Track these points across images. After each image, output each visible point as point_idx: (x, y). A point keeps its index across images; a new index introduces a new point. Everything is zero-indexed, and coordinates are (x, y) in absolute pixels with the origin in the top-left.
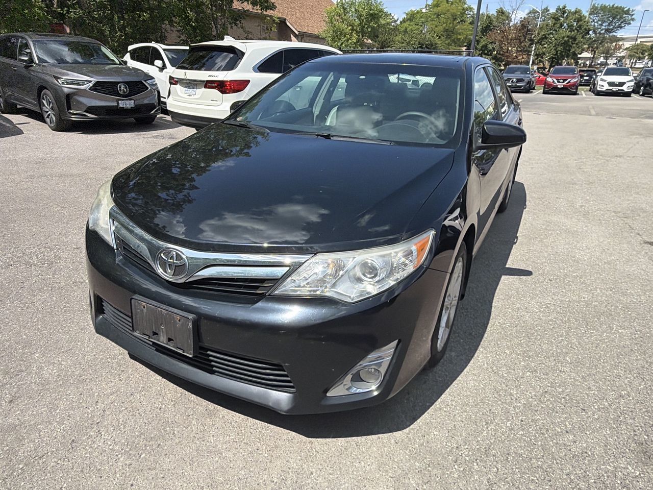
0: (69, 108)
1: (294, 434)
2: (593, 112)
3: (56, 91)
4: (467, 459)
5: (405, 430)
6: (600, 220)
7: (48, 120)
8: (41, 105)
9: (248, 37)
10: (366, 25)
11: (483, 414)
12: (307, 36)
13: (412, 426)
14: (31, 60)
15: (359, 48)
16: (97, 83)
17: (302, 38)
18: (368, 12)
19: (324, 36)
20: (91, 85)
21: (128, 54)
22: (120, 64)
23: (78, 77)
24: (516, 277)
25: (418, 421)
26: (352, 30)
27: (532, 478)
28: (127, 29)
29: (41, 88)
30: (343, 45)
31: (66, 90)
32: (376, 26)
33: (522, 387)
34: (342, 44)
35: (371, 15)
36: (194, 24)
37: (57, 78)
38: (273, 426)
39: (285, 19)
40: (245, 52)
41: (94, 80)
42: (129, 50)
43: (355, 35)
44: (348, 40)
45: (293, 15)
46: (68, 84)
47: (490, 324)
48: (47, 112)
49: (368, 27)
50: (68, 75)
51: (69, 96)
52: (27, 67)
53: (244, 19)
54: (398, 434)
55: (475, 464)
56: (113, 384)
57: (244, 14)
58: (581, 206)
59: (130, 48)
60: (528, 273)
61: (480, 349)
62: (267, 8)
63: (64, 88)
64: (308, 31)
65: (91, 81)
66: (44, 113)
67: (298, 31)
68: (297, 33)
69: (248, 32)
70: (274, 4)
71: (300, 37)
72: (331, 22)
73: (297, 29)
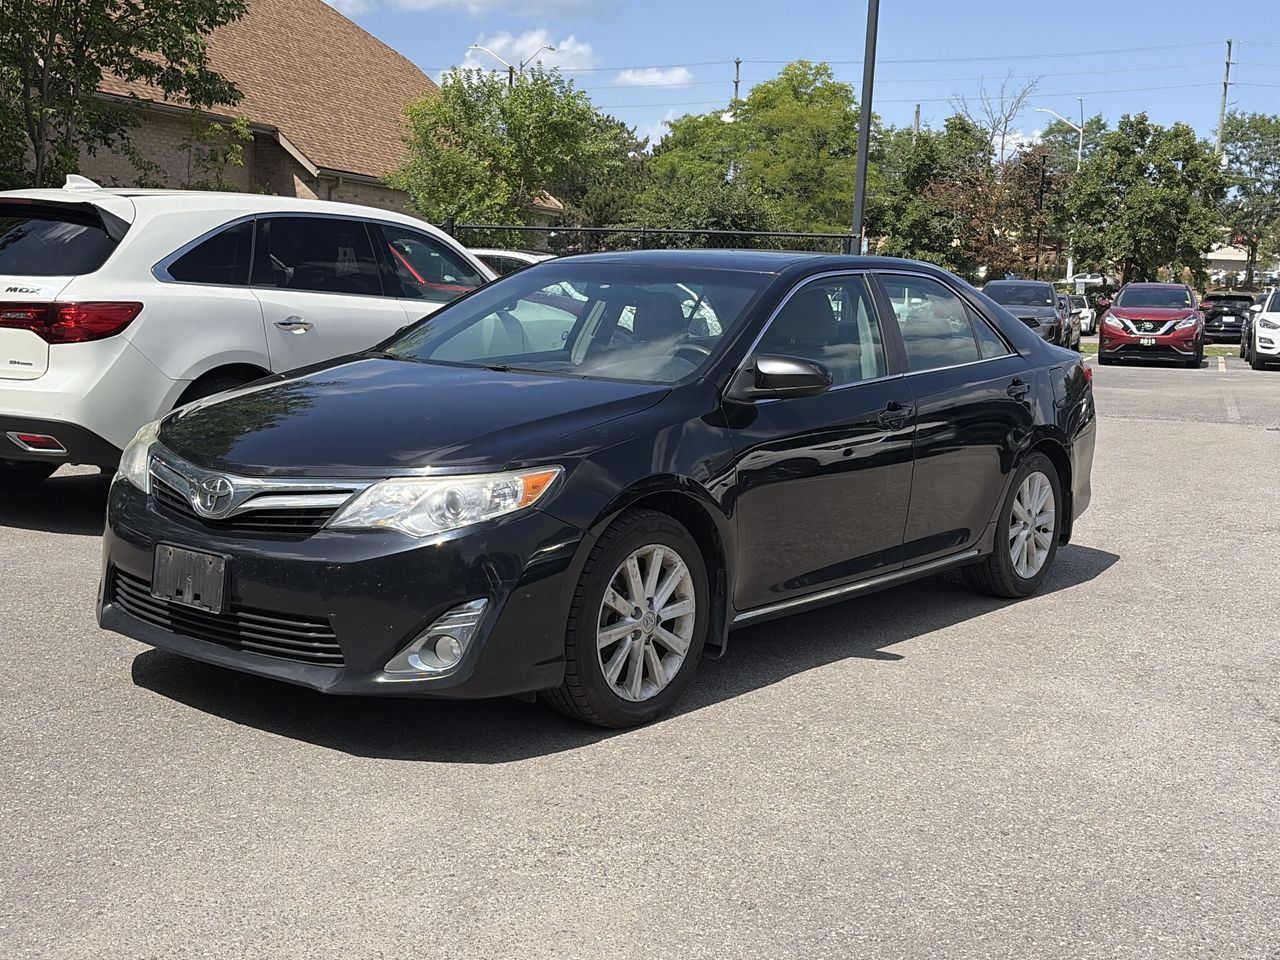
2: (1233, 413)
6: (1179, 687)
9: (148, 177)
10: (539, 154)
12: (347, 182)
15: (518, 222)
17: (330, 189)
18: (543, 119)
19: (403, 186)
26: (495, 168)
32: (568, 158)
34: (462, 208)
35: (554, 127)
39: (275, 130)
40: (130, 222)
43: (504, 184)
44: (480, 198)
45: (302, 117)
49: (546, 160)
53: (137, 125)
57: (136, 112)
58: (1135, 657)
62: (212, 97)
64: (352, 166)
67: (319, 168)
68: (315, 172)
69: (149, 167)
70: (236, 87)
71: (324, 185)
72: (427, 144)
73: (315, 160)
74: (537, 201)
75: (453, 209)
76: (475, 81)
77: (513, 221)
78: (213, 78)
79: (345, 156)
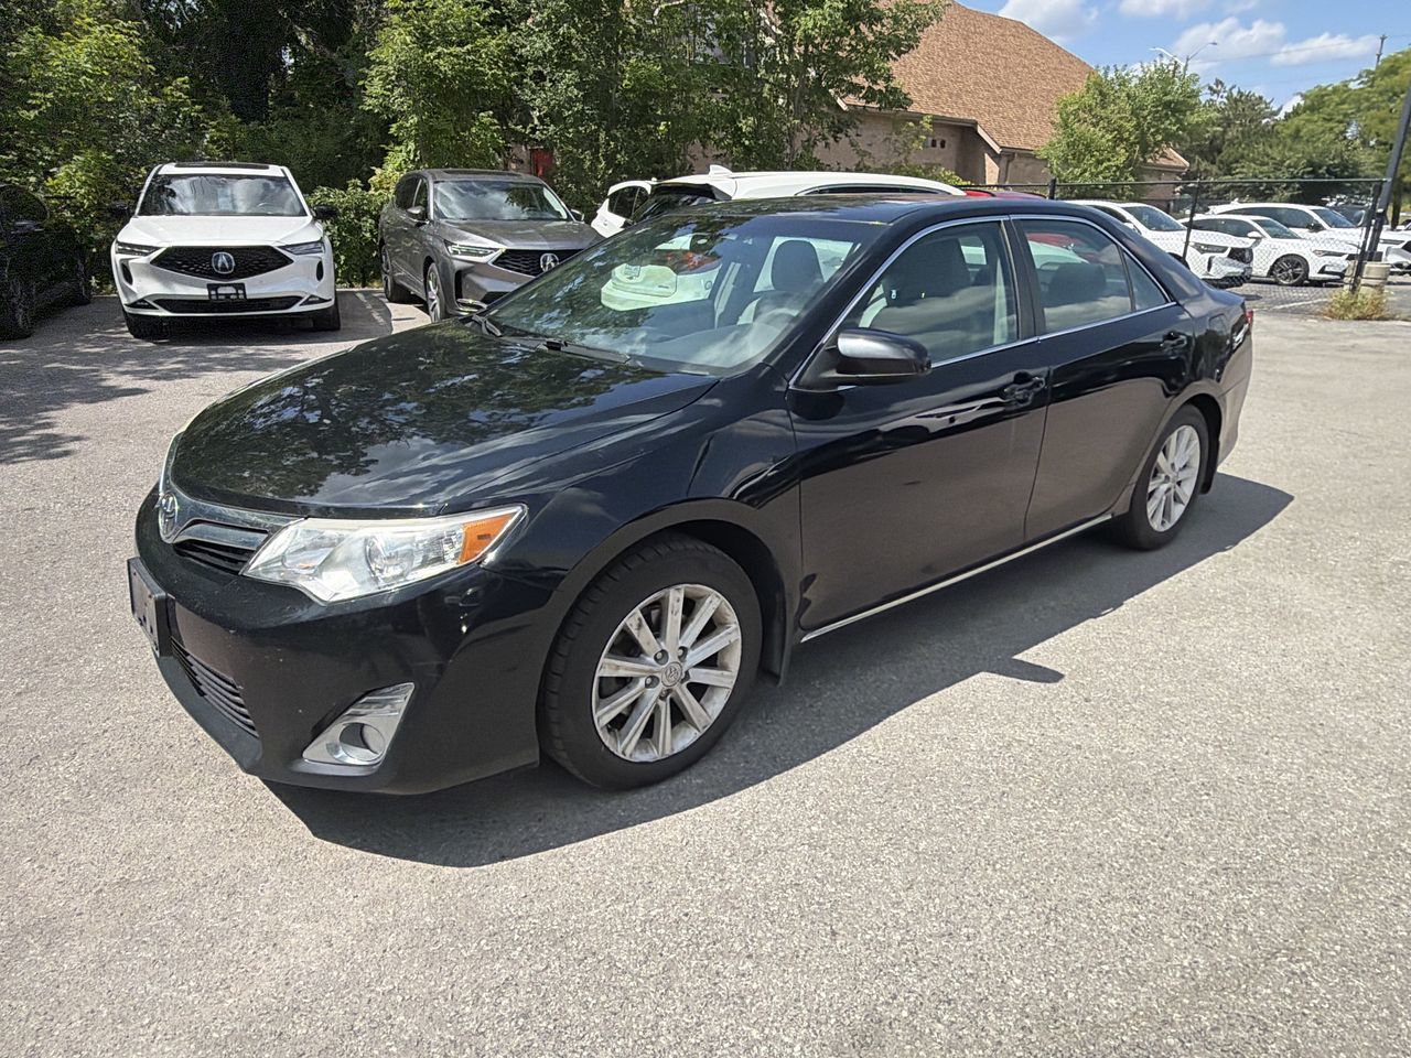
0: (459, 295)
1: (302, 824)
3: (445, 267)
4: (516, 937)
5: (466, 869)
7: (433, 314)
8: (427, 288)
10: (1154, 127)
11: (629, 884)
12: (1020, 155)
13: (485, 867)
14: (425, 215)
15: (1131, 178)
16: (509, 252)
17: (1009, 161)
18: (1159, 100)
19: (1043, 155)
20: (498, 253)
21: (607, 201)
22: (569, 219)
23: (479, 242)
24: (1010, 679)
25: (505, 862)
26: (1119, 140)
27: (590, 999)
28: (619, 156)
29: (429, 261)
30: (1087, 174)
31: (458, 265)
32: (1174, 128)
33: (760, 864)
34: (1085, 171)
35: (1167, 105)
36: (747, 143)
37: (447, 243)
38: (285, 807)
39: (976, 123)
40: (731, 195)
41: (503, 248)
42: (610, 193)
43: (1123, 151)
44: (1099, 162)
46: (463, 253)
47: (835, 750)
48: (433, 300)
49: (1157, 132)
50: (466, 238)
51: (460, 274)
52: (419, 225)
54: (448, 870)
55: (519, 949)
56: (149, 701)
59: (613, 189)
60: (1056, 677)
61: (762, 786)
62: (891, 105)
63: (455, 262)
64: (1028, 144)
65: (496, 250)
66: (429, 302)
67: (1001, 147)
68: (998, 150)
70: (909, 96)
71: (1005, 159)
72: (1066, 125)
73: (1000, 142)
74: (1149, 161)
75: (1077, 171)
76: (1111, 75)
77: (1126, 178)
78: (895, 91)
79: (1022, 139)
